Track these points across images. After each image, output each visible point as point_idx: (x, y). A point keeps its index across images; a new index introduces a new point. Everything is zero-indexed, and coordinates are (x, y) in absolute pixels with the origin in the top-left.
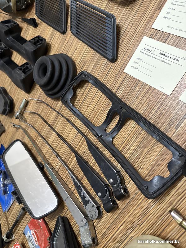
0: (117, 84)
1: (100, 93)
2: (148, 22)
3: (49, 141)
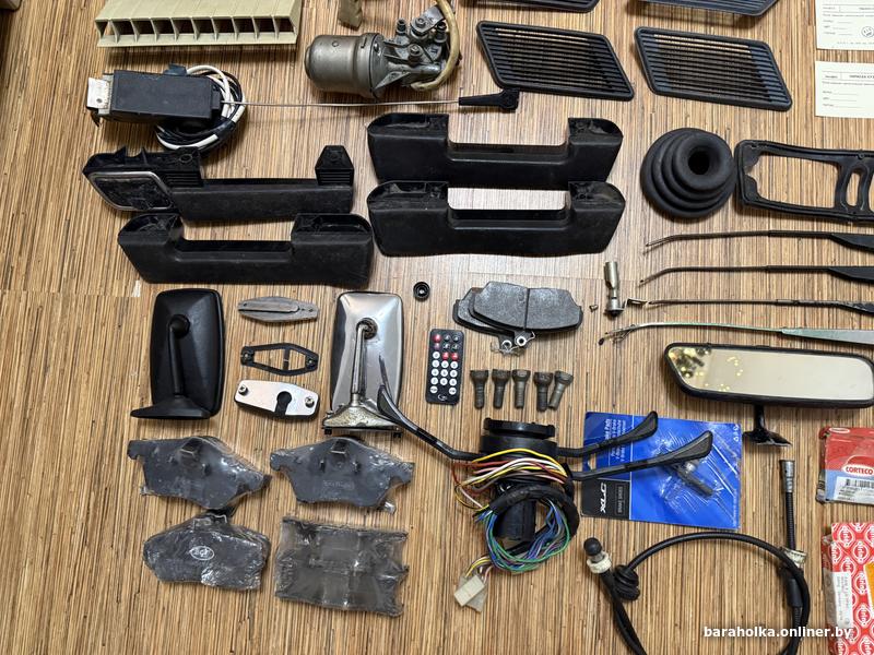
1: (794, 161)
2: (805, 44)
3: (743, 298)
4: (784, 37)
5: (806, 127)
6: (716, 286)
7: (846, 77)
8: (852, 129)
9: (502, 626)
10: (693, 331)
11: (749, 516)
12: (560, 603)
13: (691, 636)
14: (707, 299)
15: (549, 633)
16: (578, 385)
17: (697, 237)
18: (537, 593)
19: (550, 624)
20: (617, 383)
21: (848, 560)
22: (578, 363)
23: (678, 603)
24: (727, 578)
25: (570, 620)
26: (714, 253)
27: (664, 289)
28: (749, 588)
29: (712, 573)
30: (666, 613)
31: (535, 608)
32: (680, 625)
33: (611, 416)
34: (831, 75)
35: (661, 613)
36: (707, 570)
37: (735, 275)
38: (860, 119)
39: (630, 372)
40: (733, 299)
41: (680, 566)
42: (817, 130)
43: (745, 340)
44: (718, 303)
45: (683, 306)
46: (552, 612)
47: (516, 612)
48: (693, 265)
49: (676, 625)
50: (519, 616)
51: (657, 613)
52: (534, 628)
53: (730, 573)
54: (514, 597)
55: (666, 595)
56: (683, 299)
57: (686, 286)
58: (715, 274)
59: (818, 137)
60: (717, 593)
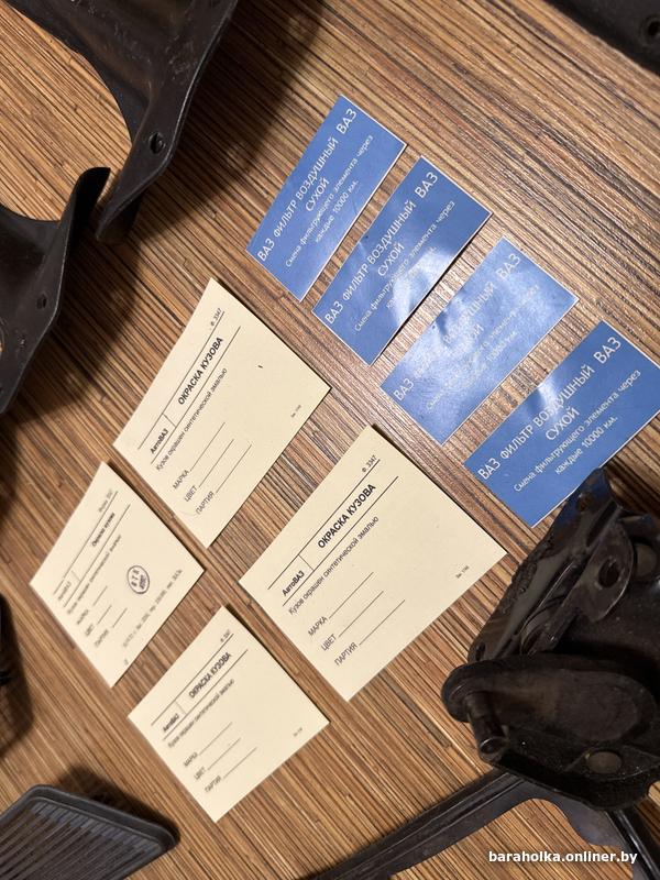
0: (252, 861)
4: (69, 700)
7: (187, 702)
8: (282, 803)
34: (166, 720)
38: (278, 773)
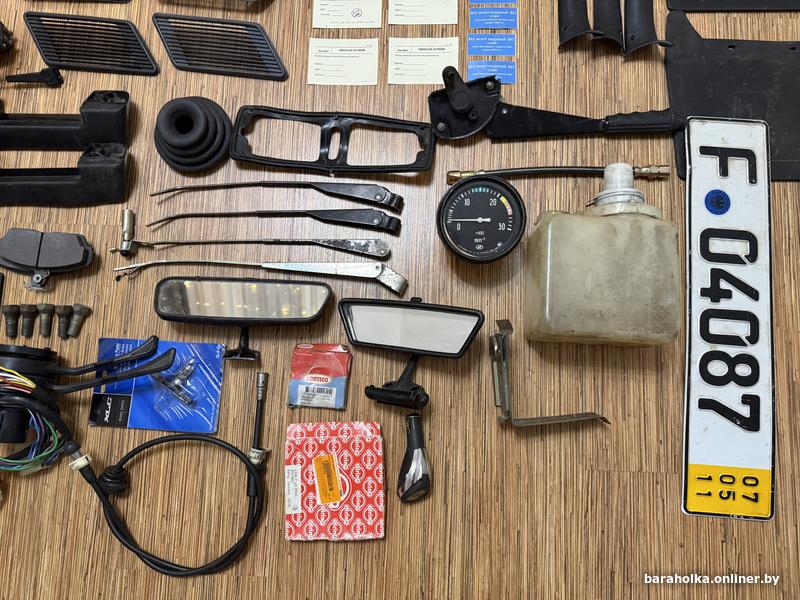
2: (304, 24)
3: (239, 238)
4: (287, 19)
5: (300, 94)
6: (216, 229)
7: (336, 51)
8: (338, 94)
9: (19, 521)
10: (195, 268)
11: (231, 422)
12: (68, 500)
13: (175, 525)
14: (208, 239)
15: (57, 525)
16: (97, 315)
17: (203, 188)
18: (50, 492)
19: (59, 518)
20: (128, 314)
21: (299, 455)
22: (98, 298)
23: (166, 497)
24: (208, 475)
25: (75, 514)
26: (217, 201)
27: (173, 232)
28: (226, 484)
29: (196, 471)
30: (156, 506)
31: (48, 505)
32: (167, 516)
33: (121, 341)
34: (323, 49)
35: (152, 506)
36: (192, 468)
37: (233, 219)
38: (345, 86)
39: (140, 304)
40: (230, 239)
41: (170, 466)
42: (309, 95)
43: (238, 273)
44: (217, 243)
45: (188, 246)
46: (61, 508)
47: (32, 509)
48: (198, 212)
49: (163, 516)
50: (34, 511)
51: (149, 506)
52: (46, 521)
53: (211, 470)
54: (30, 496)
55: (156, 492)
56: (188, 240)
57: (191, 229)
58: (217, 219)
59: (309, 102)
60: (199, 489)
